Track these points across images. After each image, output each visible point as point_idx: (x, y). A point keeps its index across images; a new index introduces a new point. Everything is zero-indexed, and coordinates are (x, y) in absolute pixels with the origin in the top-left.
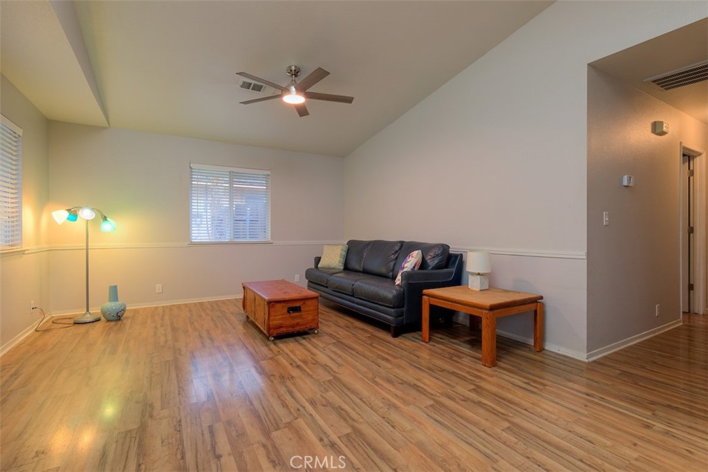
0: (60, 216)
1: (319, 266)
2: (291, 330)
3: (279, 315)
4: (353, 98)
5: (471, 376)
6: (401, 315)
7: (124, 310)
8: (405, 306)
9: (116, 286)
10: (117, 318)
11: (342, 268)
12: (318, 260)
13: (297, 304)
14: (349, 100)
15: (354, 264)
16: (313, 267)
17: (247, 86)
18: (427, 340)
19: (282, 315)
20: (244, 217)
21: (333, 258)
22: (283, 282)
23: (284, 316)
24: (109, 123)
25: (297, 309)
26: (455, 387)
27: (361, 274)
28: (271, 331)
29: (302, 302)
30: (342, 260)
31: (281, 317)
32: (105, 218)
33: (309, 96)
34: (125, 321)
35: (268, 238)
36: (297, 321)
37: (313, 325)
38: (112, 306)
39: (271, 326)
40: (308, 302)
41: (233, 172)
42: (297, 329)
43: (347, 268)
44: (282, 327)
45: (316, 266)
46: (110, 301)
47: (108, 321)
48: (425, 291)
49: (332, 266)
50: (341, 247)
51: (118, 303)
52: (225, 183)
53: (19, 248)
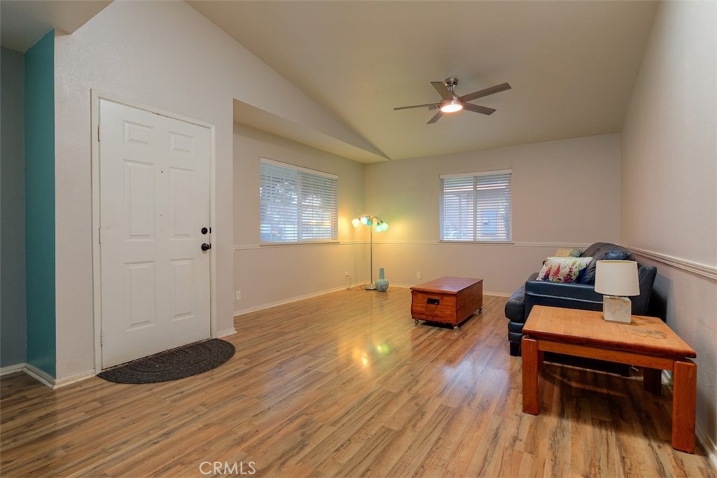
0: (356, 222)
2: (430, 319)
3: (420, 303)
4: (507, 84)
9: (383, 269)
13: (436, 297)
23: (424, 305)
24: (388, 159)
25: (437, 301)
28: (414, 315)
29: (440, 296)
33: (460, 100)
34: (388, 294)
35: (510, 239)
37: (451, 321)
38: (381, 282)
39: (414, 310)
40: (446, 298)
41: (477, 177)
42: (436, 320)
44: (423, 314)
46: (380, 278)
47: (379, 291)
51: (384, 280)
52: (470, 188)
53: (335, 241)
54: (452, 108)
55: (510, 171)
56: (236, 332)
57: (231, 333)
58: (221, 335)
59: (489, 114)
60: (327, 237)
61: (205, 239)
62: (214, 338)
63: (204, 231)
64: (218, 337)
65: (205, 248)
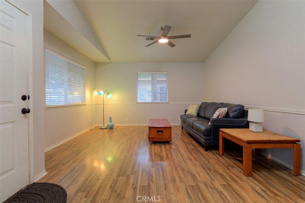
0: (96, 93)
1: (186, 114)
2: (159, 140)
3: (153, 133)
4: (190, 35)
5: (230, 178)
6: (209, 140)
7: (113, 126)
8: (212, 136)
9: (111, 117)
10: (111, 128)
11: (196, 115)
12: (186, 111)
13: (161, 130)
14: (189, 36)
15: (202, 114)
16: (184, 114)
17: (148, 39)
18: (221, 155)
19: (155, 133)
20: (163, 92)
21: (193, 110)
22: (166, 120)
23: (155, 134)
24: (111, 61)
25: (162, 131)
26: (214, 181)
27: (204, 119)
28: (150, 139)
29: (164, 129)
30: (197, 112)
31: (154, 134)
32: (108, 94)
33: (169, 38)
34: (114, 130)
35: (167, 101)
36: (161, 137)
37: (169, 140)
38: (110, 124)
39: (150, 137)
40: (166, 129)
41: (153, 74)
42: (161, 140)
43: (198, 115)
44: (155, 138)
45: (185, 114)
46: (109, 122)
47: (109, 129)
48: (221, 129)
49: (192, 114)
50: (196, 105)
51: (112, 123)
52: (150, 79)
53: (84, 103)
54: (164, 41)
55: (167, 73)
56: (47, 173)
57: (44, 175)
58: (37, 179)
59: (172, 47)
60: (79, 102)
61: (24, 104)
62: (32, 183)
63: (24, 98)
64: (35, 181)
65: (25, 111)
